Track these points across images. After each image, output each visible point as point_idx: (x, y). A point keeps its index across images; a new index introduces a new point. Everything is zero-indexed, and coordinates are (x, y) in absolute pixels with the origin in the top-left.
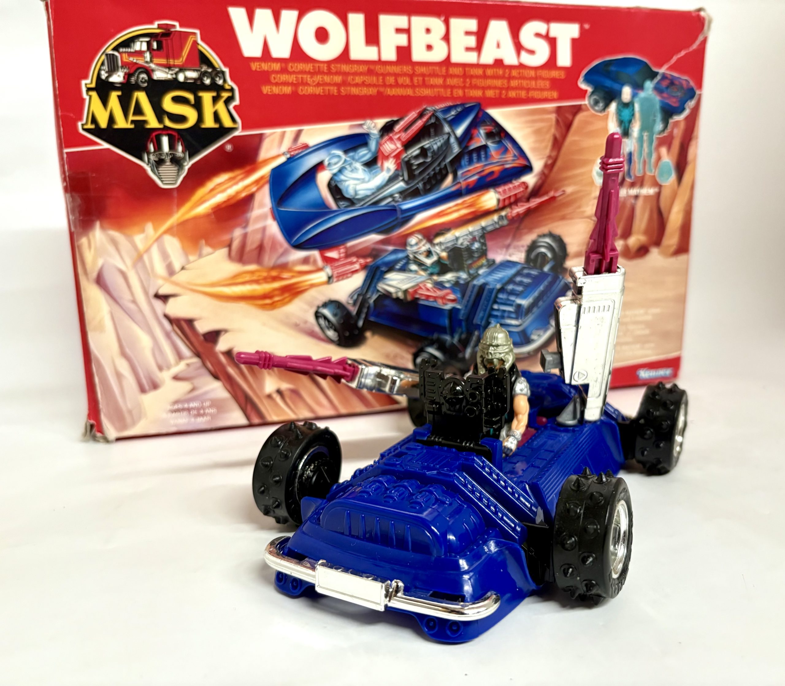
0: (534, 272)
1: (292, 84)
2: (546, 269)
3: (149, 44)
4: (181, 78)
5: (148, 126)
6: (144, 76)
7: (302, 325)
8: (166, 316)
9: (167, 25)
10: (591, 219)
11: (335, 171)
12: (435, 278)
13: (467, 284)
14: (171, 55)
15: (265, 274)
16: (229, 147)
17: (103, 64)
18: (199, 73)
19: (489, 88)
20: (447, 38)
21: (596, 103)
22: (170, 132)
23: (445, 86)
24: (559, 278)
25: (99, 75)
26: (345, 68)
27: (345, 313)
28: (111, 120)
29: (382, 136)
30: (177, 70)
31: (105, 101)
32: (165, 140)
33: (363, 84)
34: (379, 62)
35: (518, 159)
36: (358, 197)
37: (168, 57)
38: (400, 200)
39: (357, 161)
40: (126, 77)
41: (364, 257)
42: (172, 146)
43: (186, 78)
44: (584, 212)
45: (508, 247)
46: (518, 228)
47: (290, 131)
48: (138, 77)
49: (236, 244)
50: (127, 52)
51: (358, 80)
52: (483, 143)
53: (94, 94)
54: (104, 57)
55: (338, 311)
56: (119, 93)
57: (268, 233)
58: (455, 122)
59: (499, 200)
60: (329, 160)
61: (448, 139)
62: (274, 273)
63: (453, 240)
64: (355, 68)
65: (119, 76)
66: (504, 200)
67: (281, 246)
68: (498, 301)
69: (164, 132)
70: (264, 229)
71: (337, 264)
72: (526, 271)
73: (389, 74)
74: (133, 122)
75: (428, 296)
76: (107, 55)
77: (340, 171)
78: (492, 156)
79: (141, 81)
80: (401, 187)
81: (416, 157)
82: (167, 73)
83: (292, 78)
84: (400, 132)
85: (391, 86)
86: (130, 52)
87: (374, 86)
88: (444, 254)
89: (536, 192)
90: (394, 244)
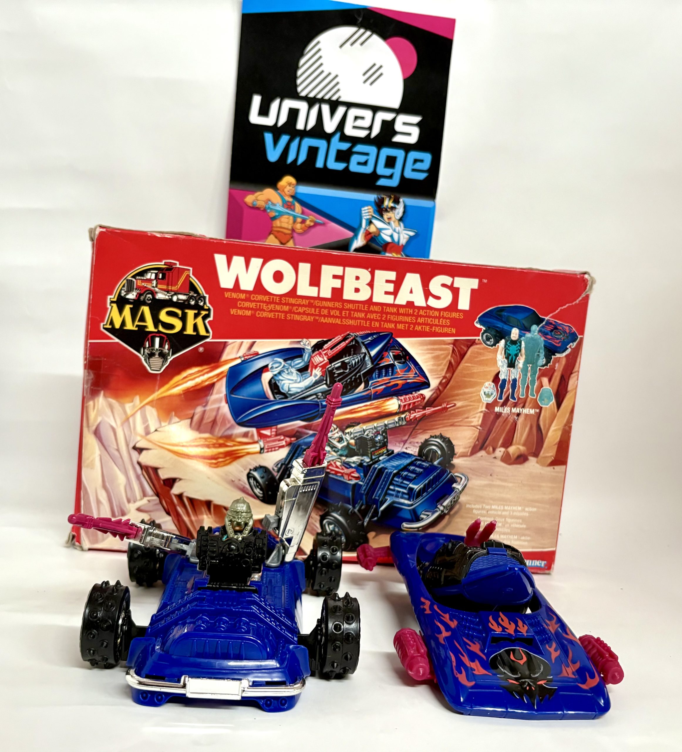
0: (425, 464)
1: (252, 309)
2: (436, 463)
3: (156, 275)
4: (175, 299)
5: (147, 330)
6: (150, 296)
7: (236, 482)
8: (139, 463)
9: (171, 262)
10: (477, 428)
11: (275, 373)
12: (344, 458)
13: (369, 466)
14: (170, 283)
15: (215, 441)
16: (201, 349)
17: (124, 286)
18: (188, 296)
19: (401, 322)
20: (371, 284)
21: (488, 339)
22: (161, 335)
23: (366, 319)
24: (446, 471)
25: (120, 293)
26: (292, 301)
27: (270, 476)
28: (123, 323)
29: (313, 351)
30: (173, 293)
31: (121, 310)
32: (157, 340)
33: (304, 313)
34: (318, 298)
35: (418, 376)
36: (289, 392)
37: (168, 285)
38: (322, 397)
39: (292, 367)
40: (138, 295)
41: (290, 437)
42: (161, 345)
43: (178, 299)
44: (471, 422)
45: (405, 442)
46: (414, 429)
47: (247, 342)
48: (146, 296)
49: (196, 418)
50: (141, 279)
51: (301, 310)
52: (392, 362)
53: (115, 306)
54: (125, 281)
55: (265, 475)
56: (131, 306)
57: (220, 412)
58: (370, 346)
59: (400, 406)
60: (272, 364)
61: (364, 357)
62: (221, 441)
63: (361, 431)
64: (300, 301)
65: (133, 294)
66: (405, 406)
67: (229, 422)
68: (395, 483)
69: (157, 335)
70: (218, 409)
71: (268, 440)
72: (419, 462)
73: (325, 308)
74: (137, 326)
75: (337, 472)
76: (127, 280)
77: (280, 373)
78: (397, 372)
79: (147, 299)
80: (325, 388)
81: (338, 368)
82: (166, 295)
83: (253, 305)
84: (328, 349)
85: (325, 316)
86: (143, 279)
87: (312, 315)
88: (352, 441)
89: (431, 403)
90: (313, 430)
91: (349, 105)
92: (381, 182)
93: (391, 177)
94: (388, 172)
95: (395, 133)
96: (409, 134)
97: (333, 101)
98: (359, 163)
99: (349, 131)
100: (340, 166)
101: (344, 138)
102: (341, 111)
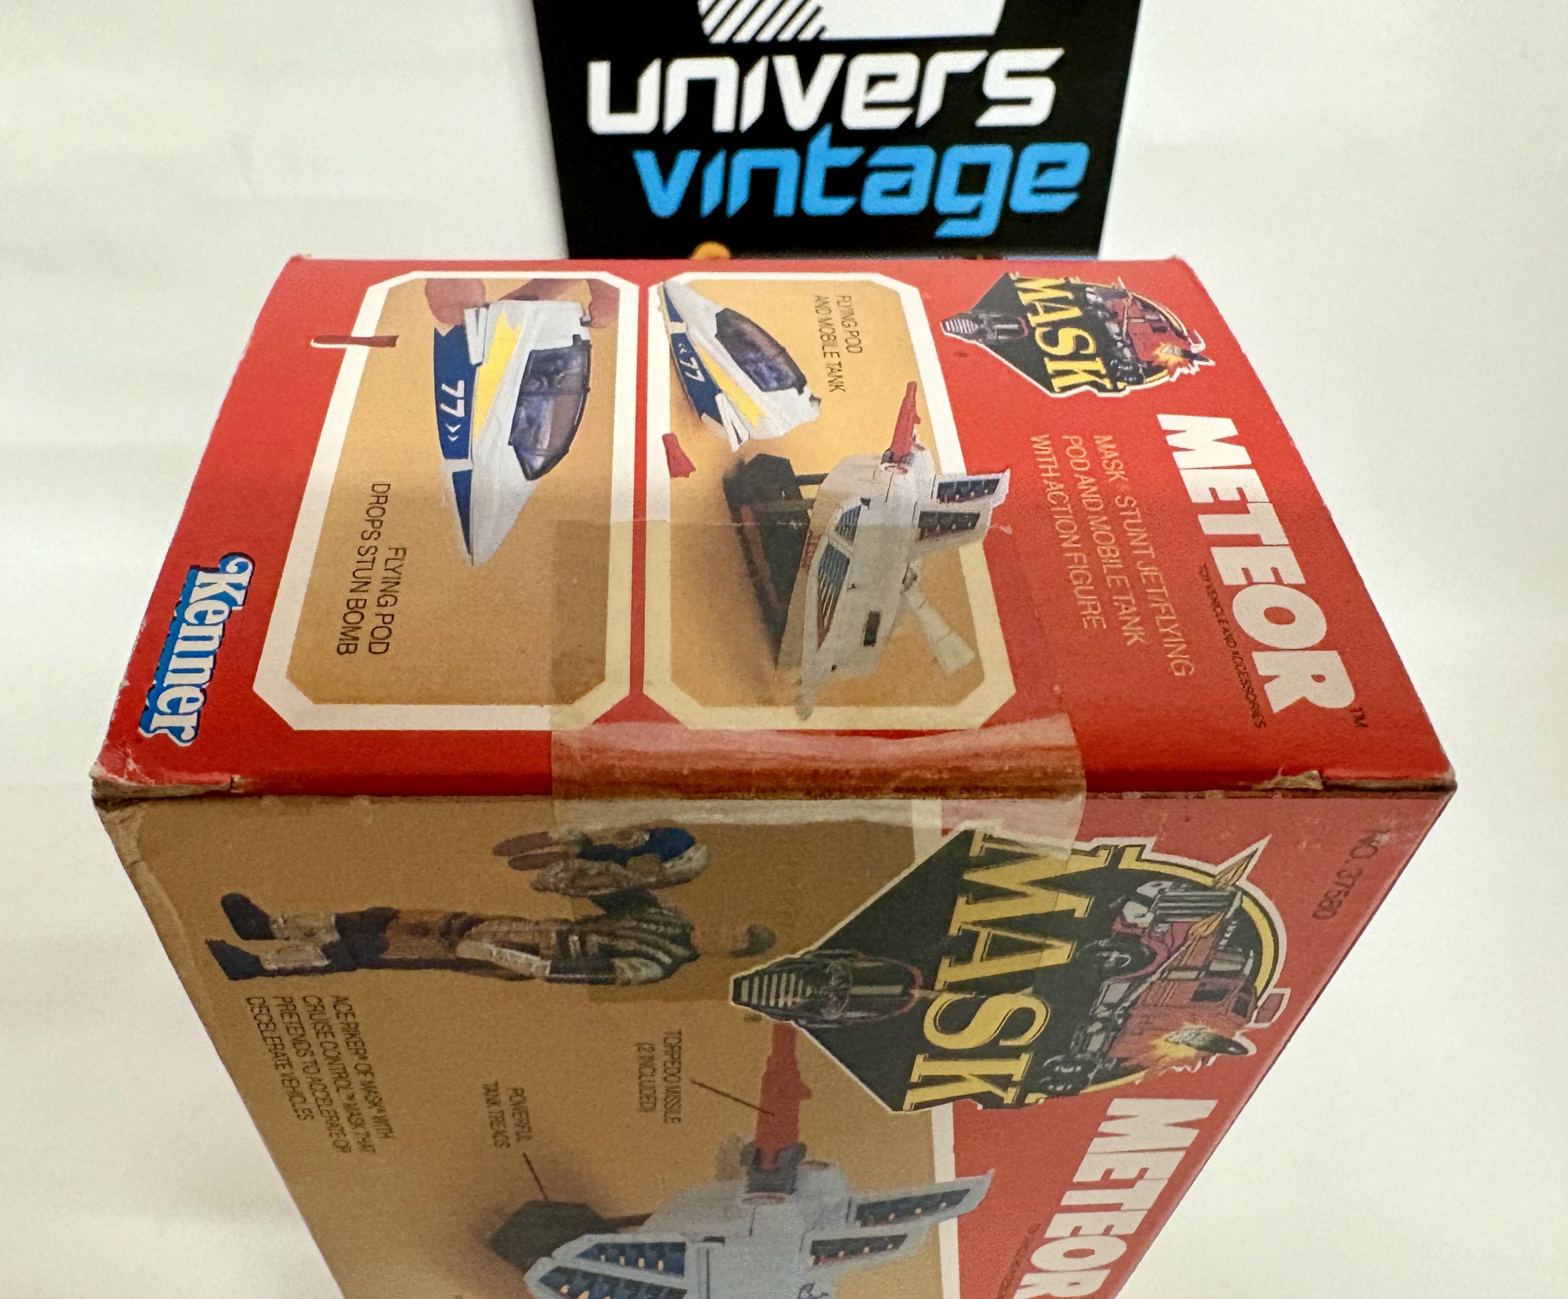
91: (851, 48)
92: (950, 229)
93: (975, 214)
94: (968, 203)
95: (986, 103)
96: (1026, 101)
97: (806, 43)
98: (889, 193)
99: (855, 117)
100: (840, 205)
101: (843, 137)
102: (830, 65)
